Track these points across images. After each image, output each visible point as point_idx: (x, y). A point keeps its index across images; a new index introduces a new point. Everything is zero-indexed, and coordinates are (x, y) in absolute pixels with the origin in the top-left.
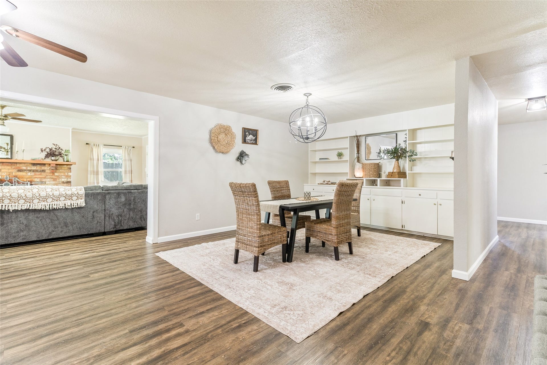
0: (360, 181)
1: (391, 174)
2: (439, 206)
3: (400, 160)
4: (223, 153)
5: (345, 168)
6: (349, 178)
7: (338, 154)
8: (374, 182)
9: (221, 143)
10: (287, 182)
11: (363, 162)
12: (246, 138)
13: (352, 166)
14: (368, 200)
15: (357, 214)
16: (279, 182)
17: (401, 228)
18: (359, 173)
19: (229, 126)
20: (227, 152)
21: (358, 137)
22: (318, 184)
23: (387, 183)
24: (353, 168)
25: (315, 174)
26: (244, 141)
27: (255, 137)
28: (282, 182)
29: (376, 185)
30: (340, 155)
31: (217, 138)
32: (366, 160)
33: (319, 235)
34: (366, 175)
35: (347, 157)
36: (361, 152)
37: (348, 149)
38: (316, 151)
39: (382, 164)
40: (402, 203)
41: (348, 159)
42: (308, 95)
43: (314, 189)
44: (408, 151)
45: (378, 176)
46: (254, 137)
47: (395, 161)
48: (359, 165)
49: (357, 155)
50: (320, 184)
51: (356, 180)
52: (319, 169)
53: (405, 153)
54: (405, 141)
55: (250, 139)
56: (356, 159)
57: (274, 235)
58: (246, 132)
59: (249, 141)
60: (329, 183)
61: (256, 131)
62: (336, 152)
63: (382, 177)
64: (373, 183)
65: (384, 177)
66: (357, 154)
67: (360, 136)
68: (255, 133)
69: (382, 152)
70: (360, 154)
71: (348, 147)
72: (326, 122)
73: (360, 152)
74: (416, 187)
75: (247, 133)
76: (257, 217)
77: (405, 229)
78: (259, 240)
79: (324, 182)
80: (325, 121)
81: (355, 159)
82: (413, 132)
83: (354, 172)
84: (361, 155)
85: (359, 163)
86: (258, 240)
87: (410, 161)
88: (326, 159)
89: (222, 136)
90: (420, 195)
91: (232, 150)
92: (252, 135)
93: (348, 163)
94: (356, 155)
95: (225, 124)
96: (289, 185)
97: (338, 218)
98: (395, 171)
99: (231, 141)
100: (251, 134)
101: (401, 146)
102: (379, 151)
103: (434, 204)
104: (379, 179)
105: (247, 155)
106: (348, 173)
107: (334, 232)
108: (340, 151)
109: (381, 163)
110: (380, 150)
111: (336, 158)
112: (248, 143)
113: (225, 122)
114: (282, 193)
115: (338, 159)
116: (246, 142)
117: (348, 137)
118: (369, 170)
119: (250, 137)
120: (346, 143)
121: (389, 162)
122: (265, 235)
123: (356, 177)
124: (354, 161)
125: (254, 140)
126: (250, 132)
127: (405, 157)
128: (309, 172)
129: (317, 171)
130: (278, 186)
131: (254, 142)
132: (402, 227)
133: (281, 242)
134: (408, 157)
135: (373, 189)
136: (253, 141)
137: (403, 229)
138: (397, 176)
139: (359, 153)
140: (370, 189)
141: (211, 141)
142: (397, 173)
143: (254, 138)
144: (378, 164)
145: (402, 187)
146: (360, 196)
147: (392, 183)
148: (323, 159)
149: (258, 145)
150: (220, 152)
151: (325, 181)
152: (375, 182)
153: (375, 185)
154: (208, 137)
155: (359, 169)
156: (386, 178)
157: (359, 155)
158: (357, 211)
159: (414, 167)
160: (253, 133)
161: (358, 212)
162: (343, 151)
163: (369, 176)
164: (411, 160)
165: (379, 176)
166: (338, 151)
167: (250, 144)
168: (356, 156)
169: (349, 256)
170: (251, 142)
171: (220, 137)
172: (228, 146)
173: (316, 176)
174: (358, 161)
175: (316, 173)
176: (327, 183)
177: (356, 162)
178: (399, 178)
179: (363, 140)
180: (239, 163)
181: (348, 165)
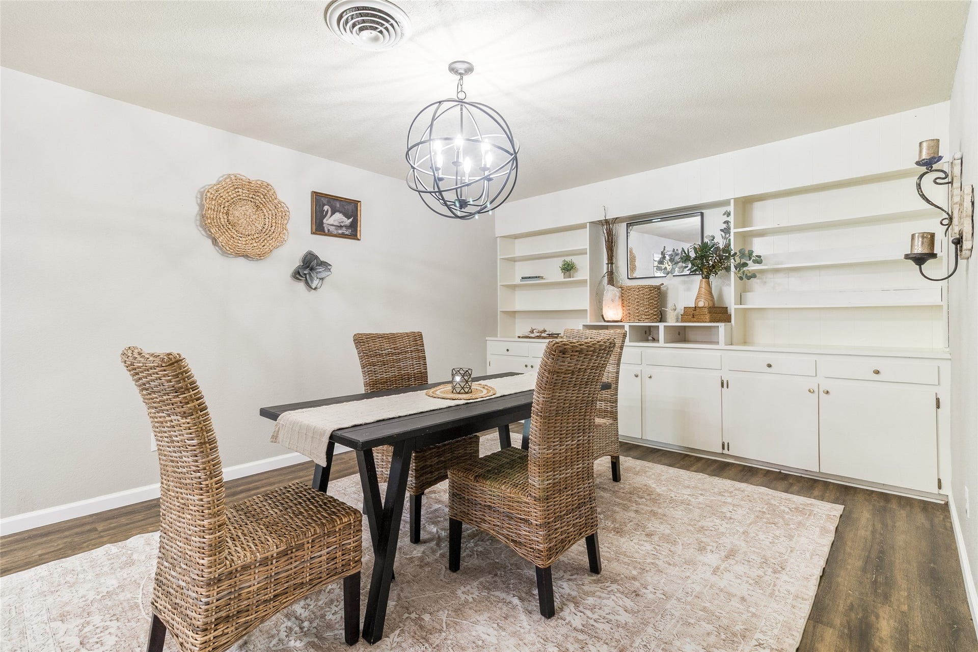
0: (618, 331)
1: (691, 313)
2: (822, 395)
3: (712, 278)
4: (246, 256)
5: (581, 299)
6: (589, 323)
7: (564, 265)
8: (648, 333)
9: (241, 230)
10: (417, 338)
11: (623, 285)
12: (325, 221)
13: (597, 294)
14: (637, 376)
15: (611, 421)
16: (391, 338)
17: (720, 450)
18: (613, 312)
19: (265, 184)
20: (260, 257)
21: (611, 225)
22: (519, 337)
23: (680, 336)
24: (598, 299)
25: (513, 314)
26: (319, 228)
27: (351, 220)
28: (402, 336)
29: (655, 340)
30: (568, 268)
31: (227, 214)
32: (628, 278)
33: (488, 518)
34: (629, 316)
35: (583, 272)
36: (617, 261)
37: (586, 253)
38: (515, 261)
39: (667, 289)
40: (722, 386)
41: (587, 277)
42: (461, 70)
43: (508, 350)
44: (735, 254)
45: (658, 317)
46: (348, 219)
47: (701, 281)
48: (613, 290)
49: (608, 267)
50: (523, 337)
51: (606, 327)
52: (522, 301)
53: (728, 258)
54: (726, 231)
55: (336, 223)
56: (606, 278)
57: (299, 553)
58: (324, 205)
59: (334, 227)
60: (543, 335)
61: (356, 203)
62: (559, 262)
63: (666, 319)
64: (647, 335)
65: (672, 322)
66: (608, 264)
67: (616, 220)
68: (350, 208)
69: (668, 258)
70: (614, 265)
71: (586, 249)
72: (514, 150)
73: (614, 260)
74: (752, 344)
75: (326, 208)
76: (201, 500)
77: (730, 453)
78: (208, 596)
79: (532, 332)
80: (513, 148)
81: (604, 276)
82: (746, 204)
83: (602, 309)
84: (617, 267)
85: (613, 285)
86: (204, 600)
87: (741, 278)
88: (536, 277)
89: (243, 213)
90: (769, 366)
91: (275, 252)
92: (341, 212)
93: (587, 286)
94: (605, 267)
95: (253, 177)
96: (423, 345)
97: (549, 465)
98: (701, 304)
99: (274, 224)
100: (338, 211)
101: (715, 241)
102: (660, 256)
103: (810, 391)
104: (661, 326)
105: (325, 265)
106: (587, 310)
107: (536, 514)
108: (568, 259)
109: (665, 286)
110: (662, 252)
111: (559, 277)
112: (330, 234)
113: (251, 174)
114: (400, 369)
115: (564, 278)
116: (325, 232)
117: (586, 223)
118: (638, 302)
119: (334, 219)
120: (582, 240)
121: (685, 282)
122: (245, 568)
123: (605, 321)
124: (600, 282)
125: (347, 227)
126: (336, 207)
127: (728, 269)
128: (499, 310)
129: (518, 308)
130: (387, 347)
131: (347, 233)
132: (723, 448)
133: (332, 573)
134: (736, 267)
135: (649, 351)
136: (344, 228)
137: (726, 452)
138: (708, 317)
139: (612, 264)
140: (638, 350)
141: (206, 222)
142: (706, 310)
143: (348, 222)
144: (658, 288)
145: (722, 345)
146: (618, 373)
147: (691, 335)
148: (530, 278)
149: (359, 240)
150: (238, 255)
151: (534, 331)
152: (650, 331)
153: (650, 338)
154: (196, 209)
155: (613, 301)
156: (677, 321)
157: (612, 267)
158: (611, 412)
159: (748, 294)
160: (346, 207)
161: (614, 415)
162: (575, 259)
163: (637, 318)
164: (744, 277)
165: (662, 318)
166: (563, 259)
167: (335, 236)
168: (605, 271)
169: (588, 578)
170: (340, 232)
171: (237, 213)
172: (266, 239)
173: (515, 318)
174: (611, 281)
175: (515, 311)
176: (538, 334)
177: (606, 284)
178: (714, 322)
179: (621, 229)
180: (301, 285)
181: (586, 293)
